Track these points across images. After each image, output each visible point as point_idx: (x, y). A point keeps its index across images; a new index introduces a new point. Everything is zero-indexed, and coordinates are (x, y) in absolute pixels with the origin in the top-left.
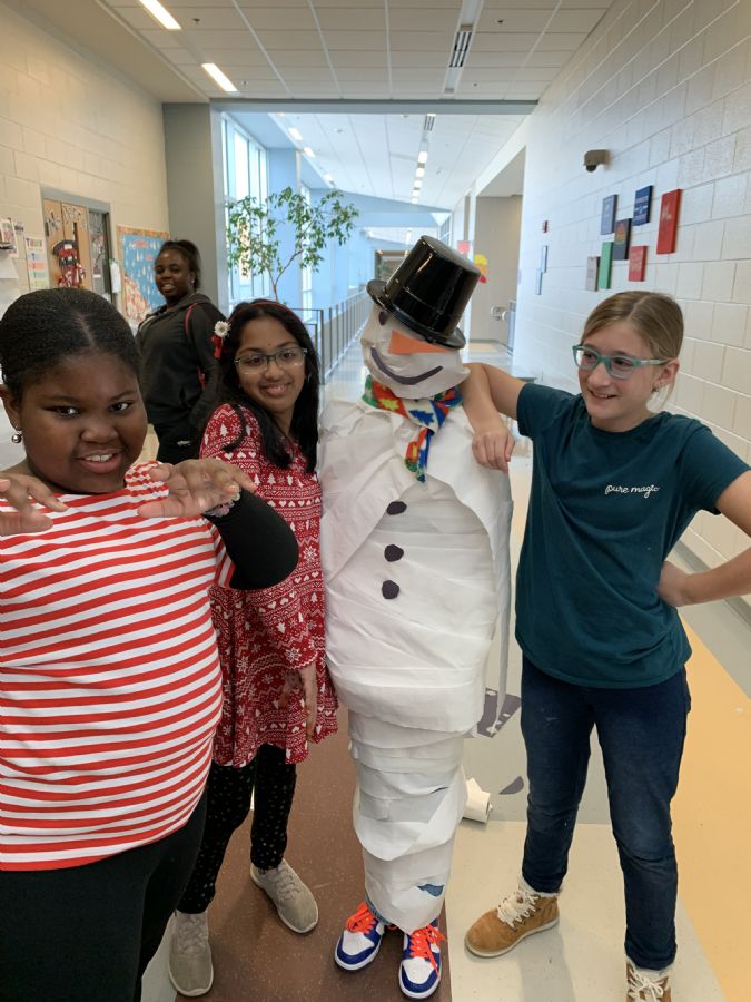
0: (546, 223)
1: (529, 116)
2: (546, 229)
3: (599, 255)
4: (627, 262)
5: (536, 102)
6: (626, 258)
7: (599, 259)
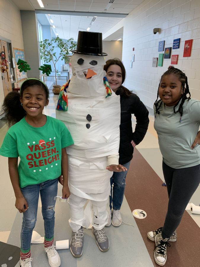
0: (134, 48)
1: (124, 18)
2: (134, 50)
3: (158, 57)
4: (171, 59)
5: (128, 14)
6: (170, 58)
7: (157, 58)
